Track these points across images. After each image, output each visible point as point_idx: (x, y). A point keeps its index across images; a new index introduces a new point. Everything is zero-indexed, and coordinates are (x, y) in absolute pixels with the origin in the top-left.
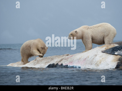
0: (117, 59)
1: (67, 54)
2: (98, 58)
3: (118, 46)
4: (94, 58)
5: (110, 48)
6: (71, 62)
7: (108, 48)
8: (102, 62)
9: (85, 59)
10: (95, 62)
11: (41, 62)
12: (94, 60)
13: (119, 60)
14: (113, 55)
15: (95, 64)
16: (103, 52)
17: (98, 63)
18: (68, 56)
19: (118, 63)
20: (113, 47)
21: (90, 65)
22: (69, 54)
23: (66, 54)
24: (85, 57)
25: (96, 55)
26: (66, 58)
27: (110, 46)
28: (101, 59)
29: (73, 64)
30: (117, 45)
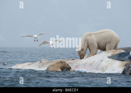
0: (124, 65)
1: (73, 59)
2: (104, 64)
3: (125, 52)
4: (100, 64)
5: (117, 54)
6: (77, 67)
7: (115, 54)
8: (108, 68)
9: (91, 64)
10: (102, 68)
11: (46, 65)
12: (100, 66)
13: (126, 65)
14: (119, 61)
15: (101, 69)
16: (109, 57)
17: (104, 68)
18: (74, 60)
19: (124, 68)
20: (119, 53)
21: (95, 71)
22: (74, 59)
23: (71, 59)
24: (91, 62)
25: (102, 61)
26: (72, 63)
27: (116, 52)
28: (107, 64)
29: (78, 68)
30: (123, 51)
